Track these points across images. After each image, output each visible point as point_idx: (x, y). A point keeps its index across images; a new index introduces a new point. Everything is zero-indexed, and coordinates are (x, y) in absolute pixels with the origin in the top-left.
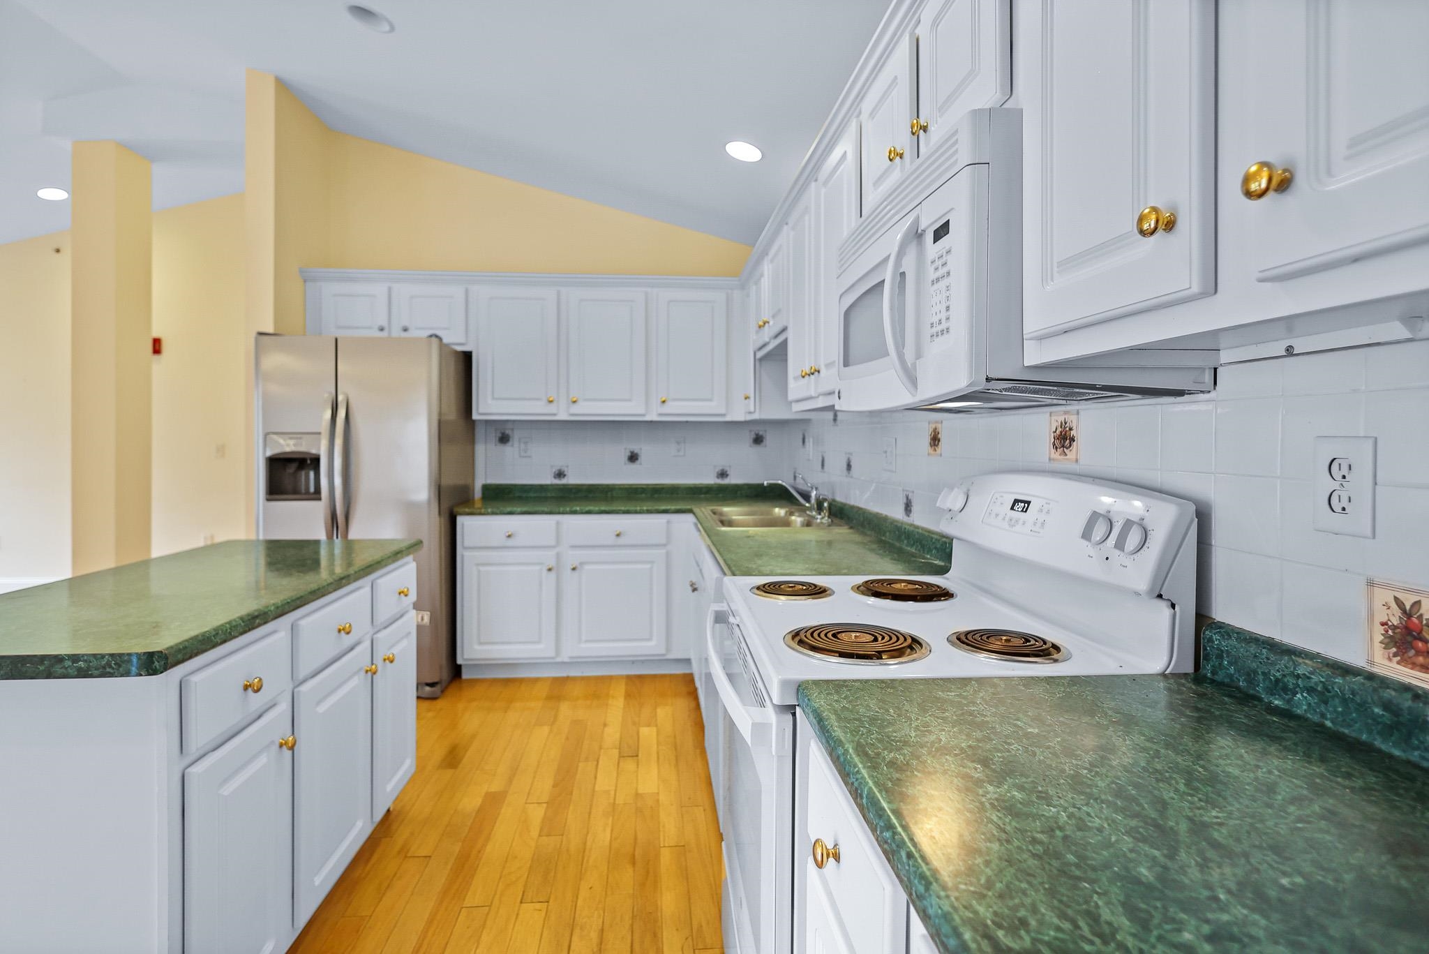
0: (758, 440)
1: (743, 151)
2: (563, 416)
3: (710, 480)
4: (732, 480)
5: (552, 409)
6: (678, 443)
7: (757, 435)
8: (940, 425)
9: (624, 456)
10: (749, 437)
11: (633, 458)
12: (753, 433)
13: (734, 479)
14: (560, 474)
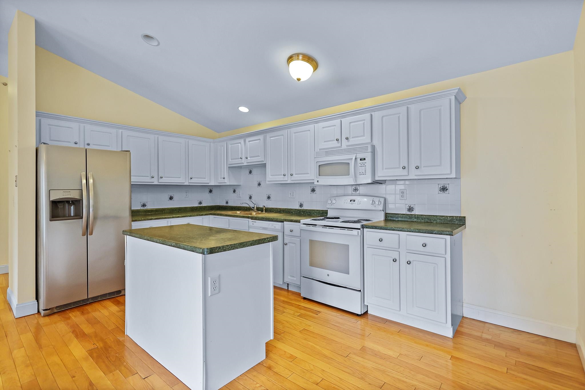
0: (211, 191)
1: (244, 109)
2: (156, 183)
3: (196, 205)
4: (203, 205)
5: (152, 180)
6: (186, 193)
7: (210, 190)
8: (315, 187)
9: (168, 198)
10: (208, 190)
11: (171, 198)
12: (209, 189)
13: (204, 205)
14: (144, 205)
